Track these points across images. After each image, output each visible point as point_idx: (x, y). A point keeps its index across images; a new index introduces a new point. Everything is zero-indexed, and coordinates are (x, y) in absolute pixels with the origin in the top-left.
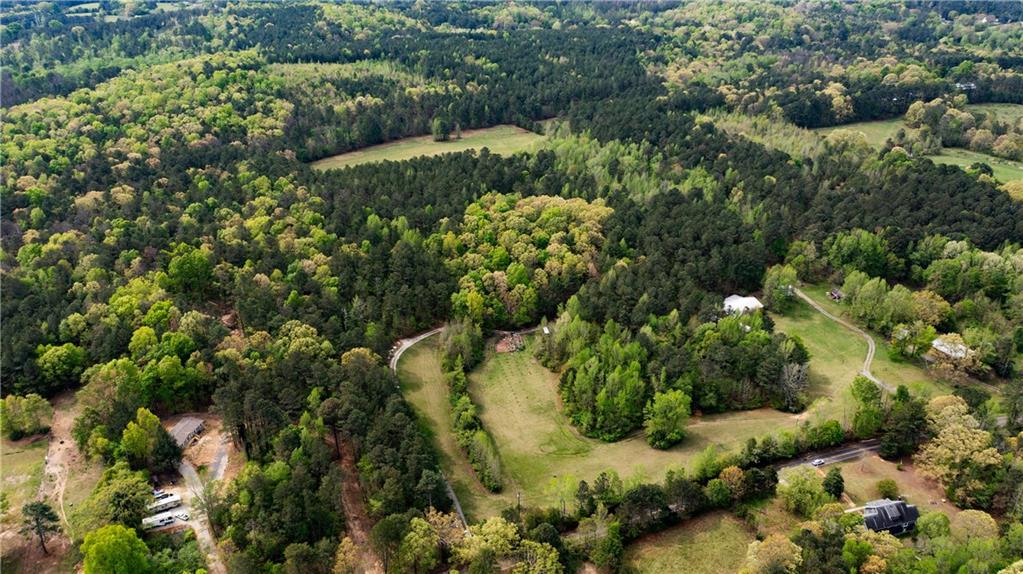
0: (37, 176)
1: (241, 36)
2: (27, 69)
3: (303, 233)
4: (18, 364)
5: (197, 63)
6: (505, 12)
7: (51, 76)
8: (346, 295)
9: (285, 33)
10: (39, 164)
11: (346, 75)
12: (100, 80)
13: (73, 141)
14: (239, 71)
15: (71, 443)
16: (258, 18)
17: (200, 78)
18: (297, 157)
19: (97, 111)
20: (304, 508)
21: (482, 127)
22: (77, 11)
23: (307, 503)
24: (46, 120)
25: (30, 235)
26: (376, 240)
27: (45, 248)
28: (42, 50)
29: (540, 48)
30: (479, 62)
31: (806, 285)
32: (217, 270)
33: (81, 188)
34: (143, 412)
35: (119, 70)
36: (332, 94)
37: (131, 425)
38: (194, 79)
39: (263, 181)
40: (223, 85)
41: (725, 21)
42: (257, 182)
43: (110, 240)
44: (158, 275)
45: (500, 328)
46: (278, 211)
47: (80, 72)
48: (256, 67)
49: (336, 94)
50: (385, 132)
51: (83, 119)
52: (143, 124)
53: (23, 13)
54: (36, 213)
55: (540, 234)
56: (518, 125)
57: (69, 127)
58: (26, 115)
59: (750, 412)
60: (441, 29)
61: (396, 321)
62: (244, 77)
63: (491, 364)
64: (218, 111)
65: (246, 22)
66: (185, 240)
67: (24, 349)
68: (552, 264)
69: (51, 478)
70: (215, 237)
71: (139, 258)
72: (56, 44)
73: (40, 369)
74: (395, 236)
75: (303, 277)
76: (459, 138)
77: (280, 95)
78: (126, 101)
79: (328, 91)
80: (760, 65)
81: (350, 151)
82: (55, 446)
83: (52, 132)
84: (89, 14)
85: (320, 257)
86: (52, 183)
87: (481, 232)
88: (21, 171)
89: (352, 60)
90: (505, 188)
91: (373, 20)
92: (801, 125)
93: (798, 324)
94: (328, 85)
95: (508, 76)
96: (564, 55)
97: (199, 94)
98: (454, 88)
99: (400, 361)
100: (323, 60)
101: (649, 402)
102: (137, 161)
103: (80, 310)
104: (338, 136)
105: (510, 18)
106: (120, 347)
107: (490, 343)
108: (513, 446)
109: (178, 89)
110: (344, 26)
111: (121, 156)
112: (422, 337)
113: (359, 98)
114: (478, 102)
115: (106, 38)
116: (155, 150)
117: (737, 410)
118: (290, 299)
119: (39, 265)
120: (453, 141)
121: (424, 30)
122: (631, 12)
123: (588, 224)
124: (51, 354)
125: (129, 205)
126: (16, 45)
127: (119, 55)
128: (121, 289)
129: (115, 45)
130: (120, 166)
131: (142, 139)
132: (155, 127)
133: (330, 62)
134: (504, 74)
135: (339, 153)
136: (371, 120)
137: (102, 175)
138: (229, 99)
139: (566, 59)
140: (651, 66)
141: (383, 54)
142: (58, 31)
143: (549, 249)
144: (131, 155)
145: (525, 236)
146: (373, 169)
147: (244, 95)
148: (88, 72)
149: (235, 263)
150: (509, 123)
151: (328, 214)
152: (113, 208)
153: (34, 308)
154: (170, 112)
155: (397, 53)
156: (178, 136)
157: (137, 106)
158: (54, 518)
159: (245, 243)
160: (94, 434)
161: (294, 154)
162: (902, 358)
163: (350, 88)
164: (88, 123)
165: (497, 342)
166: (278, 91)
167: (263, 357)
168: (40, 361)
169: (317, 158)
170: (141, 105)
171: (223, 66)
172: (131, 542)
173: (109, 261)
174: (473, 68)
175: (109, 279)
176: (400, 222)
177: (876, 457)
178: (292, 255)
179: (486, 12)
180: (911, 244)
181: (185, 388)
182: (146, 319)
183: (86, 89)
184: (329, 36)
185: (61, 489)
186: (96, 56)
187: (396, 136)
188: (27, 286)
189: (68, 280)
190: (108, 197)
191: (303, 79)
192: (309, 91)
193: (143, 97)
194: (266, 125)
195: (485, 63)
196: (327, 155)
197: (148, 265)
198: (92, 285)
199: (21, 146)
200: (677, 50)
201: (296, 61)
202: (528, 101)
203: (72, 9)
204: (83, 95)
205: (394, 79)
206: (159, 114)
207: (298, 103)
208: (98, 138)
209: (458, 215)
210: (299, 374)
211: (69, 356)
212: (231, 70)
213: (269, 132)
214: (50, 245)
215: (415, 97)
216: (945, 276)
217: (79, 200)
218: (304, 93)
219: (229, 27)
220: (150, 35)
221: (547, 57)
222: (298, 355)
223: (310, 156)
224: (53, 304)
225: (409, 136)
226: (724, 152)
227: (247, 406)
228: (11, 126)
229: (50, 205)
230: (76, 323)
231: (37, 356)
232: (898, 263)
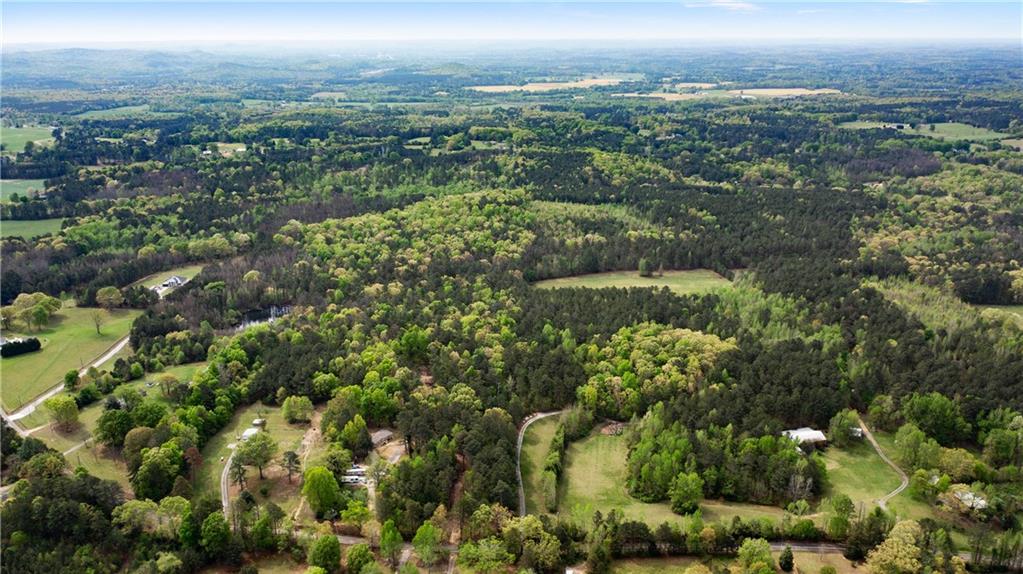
0: (347, 269)
1: (523, 175)
2: (365, 189)
3: (496, 330)
4: (303, 380)
5: (477, 196)
6: (755, 168)
7: (378, 196)
8: (504, 375)
9: (556, 175)
10: (351, 261)
11: (588, 215)
12: (410, 203)
13: (377, 247)
14: (504, 205)
15: (318, 431)
16: (540, 160)
17: (474, 208)
18: (524, 277)
19: (399, 226)
20: (424, 484)
21: (684, 269)
22: (413, 144)
23: (428, 482)
24: (365, 230)
25: (332, 306)
26: (543, 341)
27: (336, 316)
28: (379, 175)
29: (763, 205)
30: (700, 214)
31: (880, 432)
32: (431, 346)
33: (371, 281)
34: (358, 417)
35: (424, 196)
36: (570, 230)
37: (350, 422)
38: (470, 209)
39: (488, 291)
40: (489, 216)
41: (972, 193)
42: (483, 291)
43: (375, 317)
44: (394, 343)
45: (610, 418)
46: (487, 313)
47: (398, 195)
48: (518, 203)
49: (573, 230)
50: (602, 264)
51: (388, 232)
52: (426, 239)
53: (376, 143)
54: (337, 293)
55: (662, 356)
56: (716, 271)
57: (377, 237)
58: (352, 225)
59: (762, 507)
60: (689, 181)
61: (536, 398)
62: (506, 211)
63: (592, 439)
64: (479, 235)
65: (532, 162)
66: (418, 324)
67: (307, 372)
68: (660, 378)
69: (304, 446)
70: (439, 324)
71: (386, 331)
72: (389, 171)
73: (313, 385)
74: (559, 341)
75: (482, 358)
76: (661, 276)
77: (529, 227)
78: (419, 221)
79: (568, 226)
80: (971, 240)
81: (569, 276)
82: (311, 430)
83: (366, 239)
84: (420, 147)
85: (500, 347)
86: (355, 274)
87: (619, 348)
88: (339, 264)
89: (598, 202)
90: (662, 320)
91: (633, 168)
92: (965, 300)
93: (852, 458)
94: (569, 222)
95: (721, 228)
96: (783, 214)
97: (470, 220)
98: (669, 234)
99: (530, 425)
100: (575, 200)
101: (674, 478)
102: (412, 266)
103: (344, 356)
104: (562, 262)
105: (758, 174)
106: (359, 380)
107: (598, 427)
108: (578, 491)
109: (457, 216)
110: (607, 172)
111: (404, 261)
112: (553, 414)
113: (589, 236)
114: (684, 248)
115: (425, 169)
116: (428, 259)
117: (752, 503)
118: (468, 371)
119: (329, 326)
120: (654, 277)
121: (673, 180)
122: (885, 175)
123: (706, 355)
124: (321, 378)
125: (396, 296)
126: (364, 169)
127: (428, 184)
128: (369, 348)
129: (429, 176)
130: (400, 269)
131: (422, 250)
132: (433, 243)
133: (580, 202)
134: (718, 226)
135: (560, 277)
136: (590, 253)
137: (387, 274)
138: (490, 227)
139: (782, 218)
140: (860, 232)
141: (625, 200)
142: (393, 162)
143: (664, 367)
144: (411, 261)
145: (648, 356)
146: (571, 293)
147: (502, 225)
148: (403, 196)
149: (443, 343)
150: (709, 268)
151: (518, 321)
152: (385, 296)
153: (320, 351)
154: (448, 232)
155: (637, 199)
156: (446, 250)
157: (425, 226)
158: (298, 463)
159: (454, 331)
160: (331, 424)
161: (522, 274)
162: (922, 498)
163: (586, 226)
164: (391, 235)
165: (604, 427)
166: (528, 224)
167: (436, 401)
168: (314, 381)
169: (542, 279)
170: (429, 225)
171: (494, 201)
172: (329, 478)
173: (369, 330)
174: (694, 219)
175: (365, 340)
176: (566, 333)
177: (841, 556)
178: (482, 343)
179: (738, 167)
180: (982, 413)
181: (386, 411)
182: (378, 367)
183: (397, 210)
184: (591, 179)
185: (307, 453)
186: (414, 183)
187: (610, 268)
188: (320, 338)
189: (343, 336)
190: (385, 289)
191: (552, 215)
192: (553, 225)
193: (431, 219)
194: (510, 249)
195: (706, 215)
196: (551, 277)
197: (391, 336)
198: (355, 343)
199: (344, 247)
200: (895, 218)
201: (554, 200)
202: (727, 252)
203: (410, 141)
204: (393, 214)
205: (625, 221)
206: (439, 233)
207: (540, 235)
208: (394, 246)
209: (609, 333)
210: (455, 414)
211: (330, 381)
212: (499, 204)
213: (510, 255)
214: (341, 315)
215: (632, 239)
216: (999, 443)
217: (367, 289)
218: (549, 228)
219: (516, 166)
220: (456, 169)
221: (765, 215)
222: (456, 404)
223: (537, 277)
224: (331, 350)
225: (621, 269)
226: (866, 315)
227: (412, 425)
228: (342, 232)
229: (350, 289)
230: (339, 363)
231: (313, 378)
232: (964, 427)
